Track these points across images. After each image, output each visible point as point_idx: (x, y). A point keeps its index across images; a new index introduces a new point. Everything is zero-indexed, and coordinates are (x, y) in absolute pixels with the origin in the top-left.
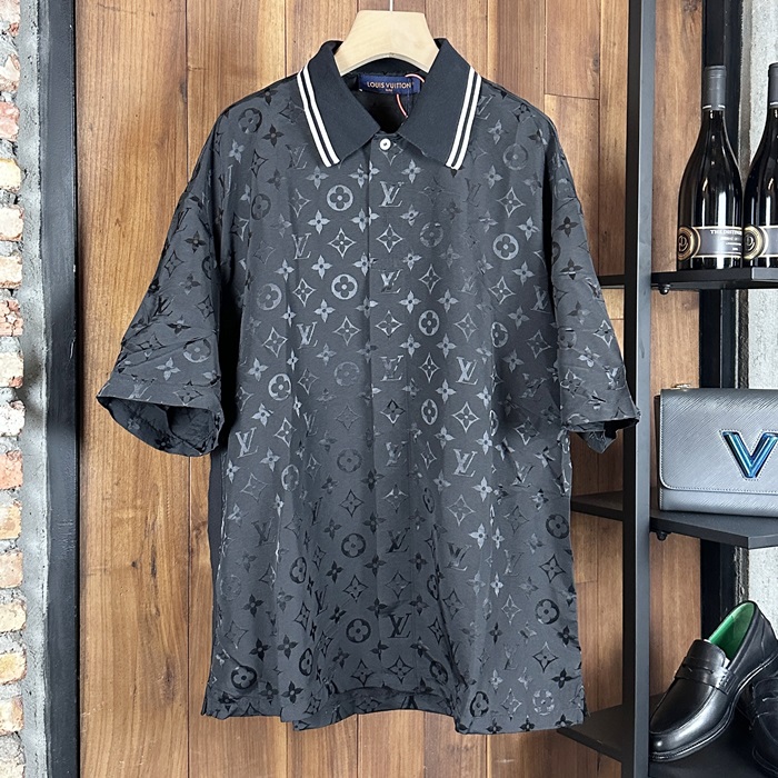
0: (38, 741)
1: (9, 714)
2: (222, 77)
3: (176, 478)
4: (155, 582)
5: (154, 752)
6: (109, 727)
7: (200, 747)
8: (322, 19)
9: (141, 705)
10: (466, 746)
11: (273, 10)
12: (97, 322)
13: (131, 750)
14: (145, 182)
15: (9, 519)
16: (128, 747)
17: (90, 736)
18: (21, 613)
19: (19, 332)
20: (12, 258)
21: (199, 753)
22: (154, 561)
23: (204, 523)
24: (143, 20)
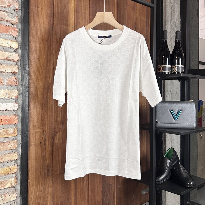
0: (19, 188)
1: (14, 181)
2: (61, 26)
3: (50, 121)
4: (45, 147)
5: (45, 189)
6: (34, 184)
8: (82, 14)
9: (42, 178)
12: (33, 83)
14: (44, 49)
15: (14, 131)
16: (39, 188)
17: (30, 186)
18: (17, 155)
19: (17, 84)
20: (16, 66)
21: (55, 189)
22: (45, 142)
23: (56, 132)
24: (44, 10)
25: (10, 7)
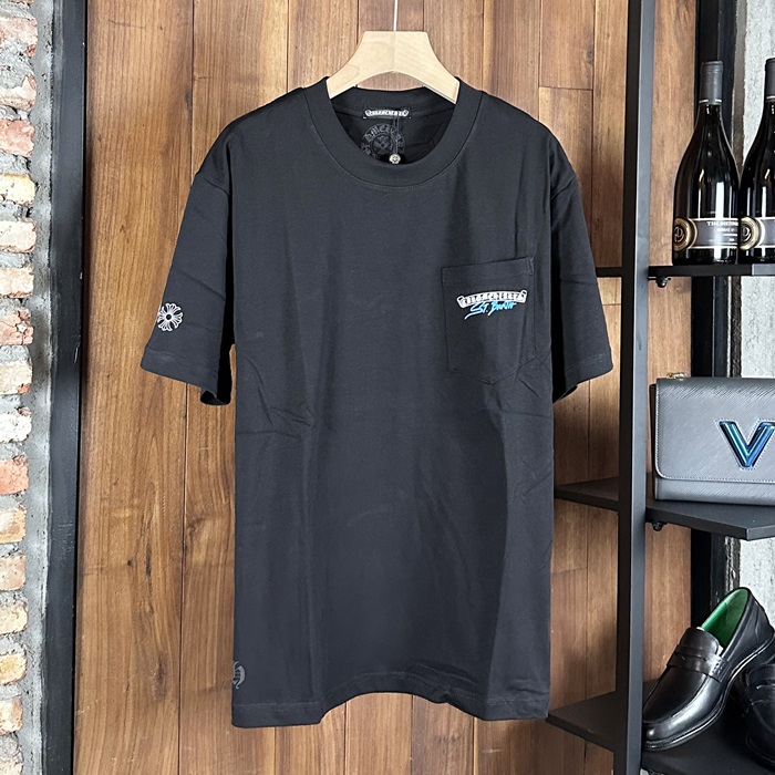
0: (35, 739)
1: (9, 714)
2: (226, 85)
3: (172, 476)
4: (150, 580)
5: (145, 748)
6: (103, 725)
7: (190, 743)
9: (134, 702)
10: (453, 737)
11: (276, 19)
12: (100, 327)
13: (123, 747)
14: (150, 188)
15: (14, 523)
16: (120, 743)
17: (83, 733)
18: (23, 614)
19: (28, 340)
20: (24, 269)
21: (190, 749)
22: (149, 559)
23: (199, 521)
24: (153, 34)
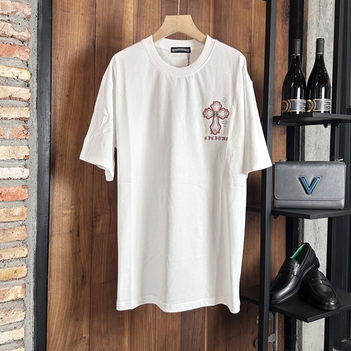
0: (31, 302)
1: (20, 291)
4: (79, 239)
5: (77, 307)
6: (59, 297)
9: (72, 288)
14: (78, 80)
15: (22, 212)
16: (66, 305)
17: (52, 300)
18: (26, 250)
19: (28, 137)
20: (26, 108)
21: (95, 307)
22: (78, 230)
23: (98, 215)
24: (79, 17)
25: (17, 14)
